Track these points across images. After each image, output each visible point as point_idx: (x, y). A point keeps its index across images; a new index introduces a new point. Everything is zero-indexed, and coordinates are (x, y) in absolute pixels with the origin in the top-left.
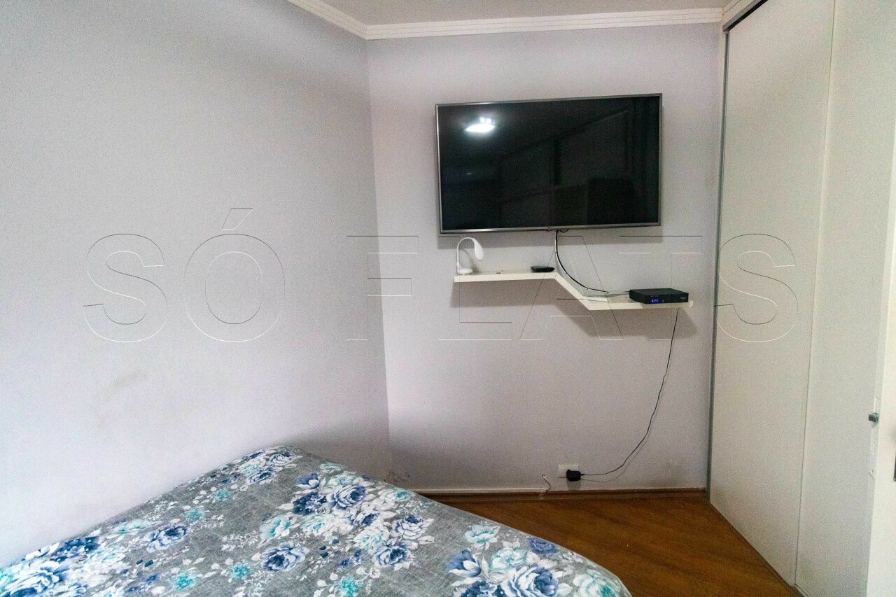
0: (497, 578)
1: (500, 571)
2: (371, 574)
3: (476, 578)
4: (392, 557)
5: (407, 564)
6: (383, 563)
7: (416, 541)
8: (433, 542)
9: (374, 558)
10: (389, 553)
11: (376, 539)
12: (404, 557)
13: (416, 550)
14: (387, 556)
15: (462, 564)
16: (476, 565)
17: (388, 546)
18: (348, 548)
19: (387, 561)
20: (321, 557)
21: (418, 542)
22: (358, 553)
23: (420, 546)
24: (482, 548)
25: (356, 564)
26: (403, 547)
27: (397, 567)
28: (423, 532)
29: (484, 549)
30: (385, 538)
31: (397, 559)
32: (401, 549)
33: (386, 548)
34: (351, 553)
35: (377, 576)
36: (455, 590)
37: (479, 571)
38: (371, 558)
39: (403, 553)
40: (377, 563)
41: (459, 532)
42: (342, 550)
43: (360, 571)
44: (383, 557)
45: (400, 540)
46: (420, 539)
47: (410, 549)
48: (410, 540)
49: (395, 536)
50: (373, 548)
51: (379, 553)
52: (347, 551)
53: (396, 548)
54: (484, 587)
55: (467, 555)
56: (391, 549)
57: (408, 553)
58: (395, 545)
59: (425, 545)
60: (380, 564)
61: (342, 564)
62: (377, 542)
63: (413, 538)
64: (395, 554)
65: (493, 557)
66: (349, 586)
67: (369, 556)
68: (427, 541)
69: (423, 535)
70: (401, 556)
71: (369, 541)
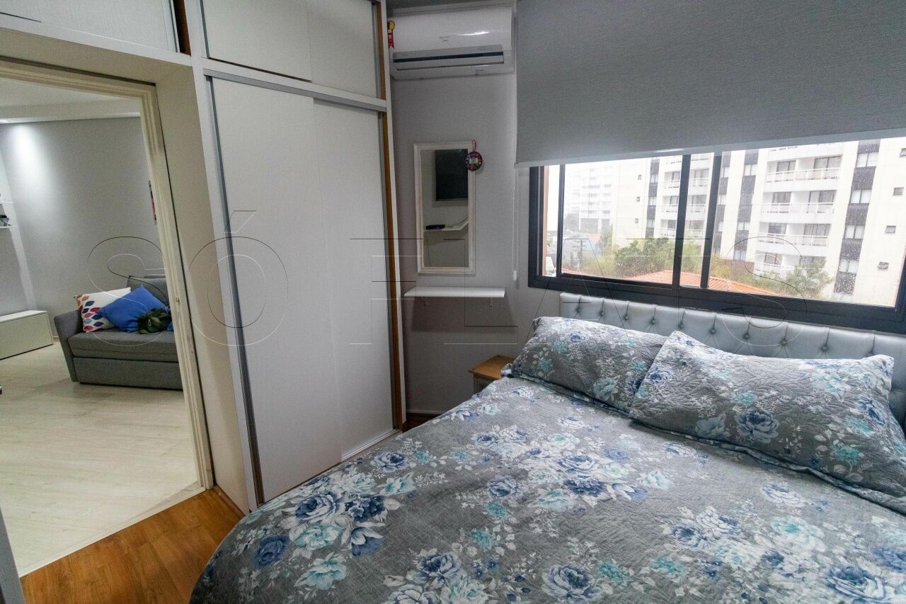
0: (342, 520)
1: (335, 525)
2: (461, 547)
3: (359, 526)
4: (438, 564)
5: (424, 553)
6: (448, 557)
7: (407, 582)
8: (386, 577)
9: (458, 564)
10: (442, 569)
11: (459, 591)
12: (425, 562)
13: (409, 570)
14: (444, 565)
15: (366, 542)
16: (353, 541)
17: (443, 578)
18: (493, 584)
19: (444, 560)
20: (523, 576)
21: (405, 580)
22: (478, 575)
23: (404, 575)
24: (336, 555)
25: (479, 561)
26: (425, 574)
27: (433, 551)
28: (396, 593)
29: (334, 554)
30: (447, 590)
31: (433, 560)
32: (428, 572)
33: (445, 575)
34: (488, 576)
35: (455, 545)
36: (383, 520)
37: (353, 533)
38: (462, 565)
39: (425, 566)
40: (456, 557)
41: (350, 582)
42: (500, 583)
43: (473, 551)
44: (449, 565)
45: (427, 585)
46: (401, 583)
47: (417, 570)
48: (414, 583)
49: (433, 592)
50: (462, 578)
51: (454, 570)
52: (493, 580)
53: (433, 574)
54: (359, 515)
55: (357, 550)
56: (438, 572)
57: (419, 566)
58: (434, 578)
59: (399, 574)
60: (452, 557)
61: (495, 564)
62: (456, 586)
63: (411, 586)
64: (434, 567)
65: (332, 543)
66: (482, 538)
67: (466, 569)
68: (394, 580)
69: (396, 588)
70: (428, 562)
71: (467, 590)
